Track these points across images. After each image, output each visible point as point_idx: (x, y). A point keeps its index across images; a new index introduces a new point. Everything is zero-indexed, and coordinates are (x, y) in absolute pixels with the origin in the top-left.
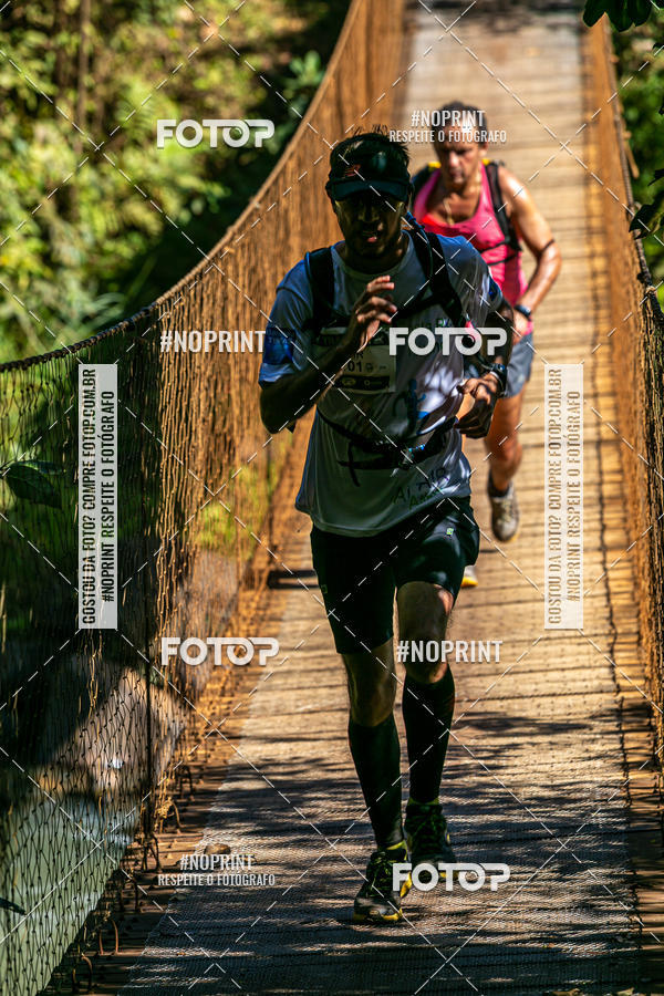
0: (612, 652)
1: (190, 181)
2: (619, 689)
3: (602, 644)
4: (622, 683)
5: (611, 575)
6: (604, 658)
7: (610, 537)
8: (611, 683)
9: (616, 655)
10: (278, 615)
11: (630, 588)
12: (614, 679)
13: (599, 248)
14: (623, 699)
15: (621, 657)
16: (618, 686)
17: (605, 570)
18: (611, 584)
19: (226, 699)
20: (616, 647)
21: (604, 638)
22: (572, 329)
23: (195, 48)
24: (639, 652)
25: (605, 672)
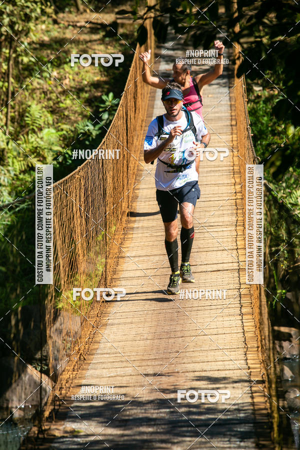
0: (245, 354)
1: (57, 148)
2: (249, 368)
3: (242, 351)
4: (250, 366)
5: (245, 324)
6: (243, 357)
7: (244, 310)
8: (246, 366)
9: (247, 355)
10: (98, 341)
11: (254, 330)
12: (247, 364)
13: (238, 180)
14: (251, 372)
15: (249, 356)
16: (249, 367)
17: (242, 322)
18: (245, 328)
19: (75, 373)
20: (248, 352)
21: (242, 349)
22: (226, 219)
23: (60, 89)
24: (258, 354)
25: (243, 362)
